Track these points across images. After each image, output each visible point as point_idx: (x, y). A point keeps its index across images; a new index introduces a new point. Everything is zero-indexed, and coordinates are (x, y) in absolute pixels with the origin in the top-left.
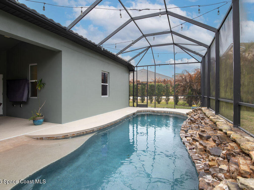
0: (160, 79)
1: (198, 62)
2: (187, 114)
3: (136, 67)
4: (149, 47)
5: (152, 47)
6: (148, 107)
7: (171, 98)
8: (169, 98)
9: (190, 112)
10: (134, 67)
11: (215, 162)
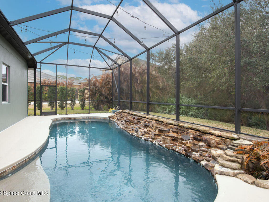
0: (49, 80)
1: (110, 68)
2: (109, 117)
3: (40, 64)
4: (66, 43)
5: (69, 44)
6: (57, 114)
7: (77, 102)
8: (74, 103)
9: (112, 116)
10: (37, 63)
11: (188, 144)
